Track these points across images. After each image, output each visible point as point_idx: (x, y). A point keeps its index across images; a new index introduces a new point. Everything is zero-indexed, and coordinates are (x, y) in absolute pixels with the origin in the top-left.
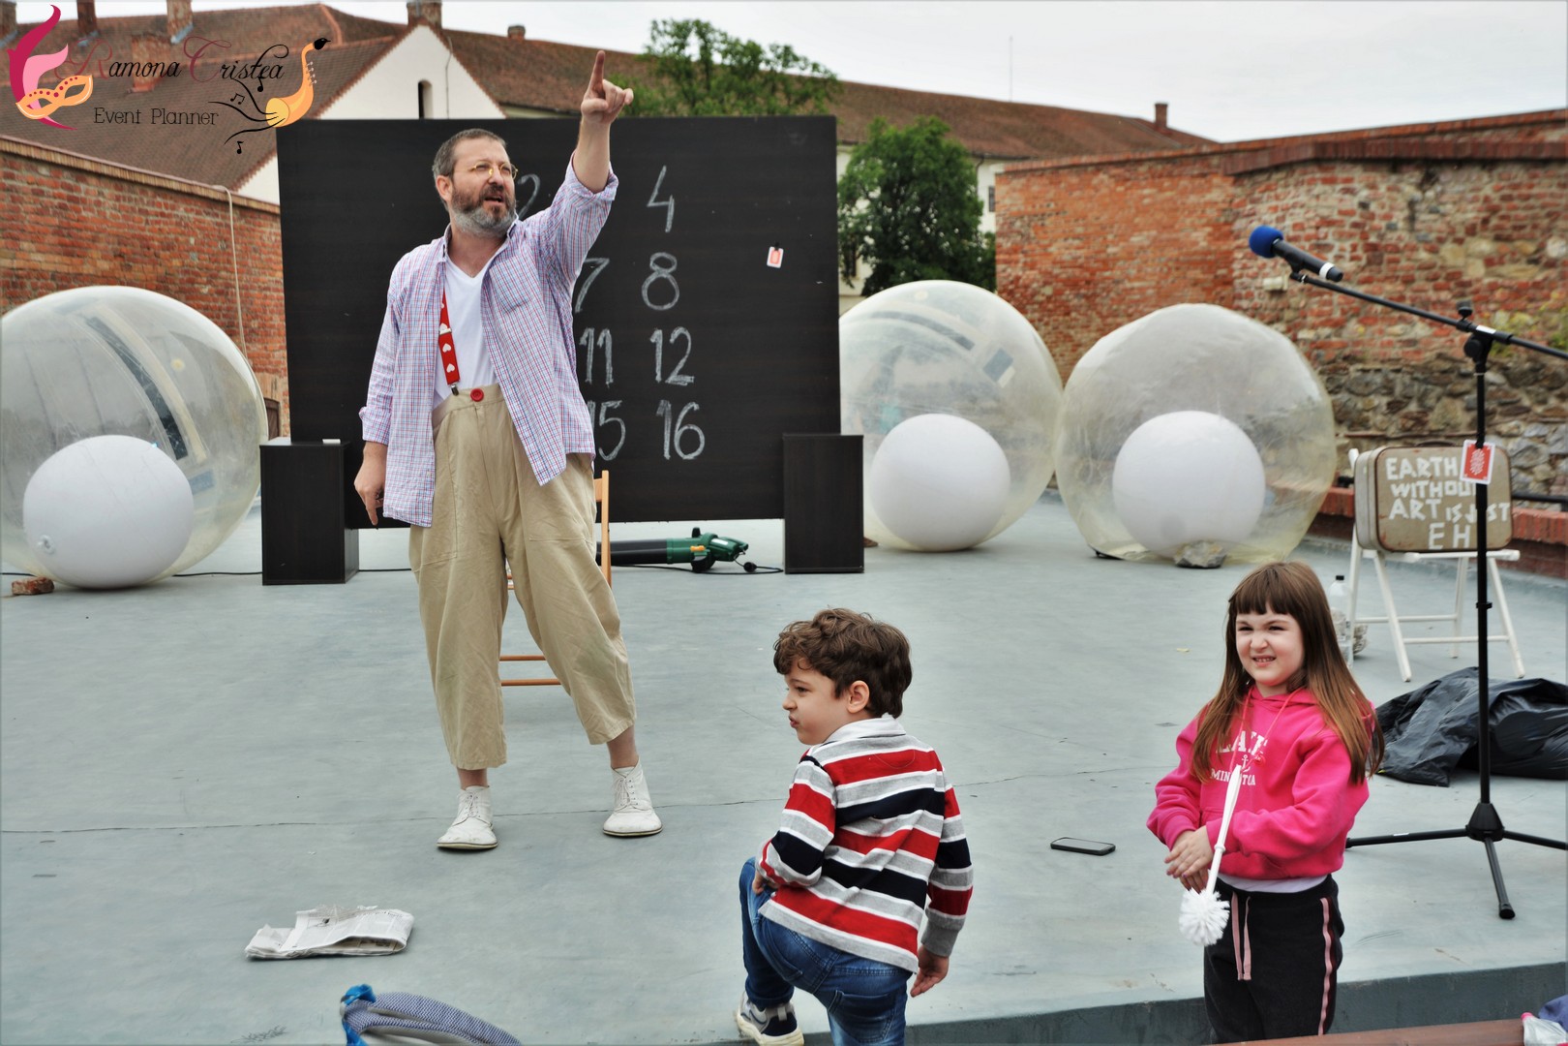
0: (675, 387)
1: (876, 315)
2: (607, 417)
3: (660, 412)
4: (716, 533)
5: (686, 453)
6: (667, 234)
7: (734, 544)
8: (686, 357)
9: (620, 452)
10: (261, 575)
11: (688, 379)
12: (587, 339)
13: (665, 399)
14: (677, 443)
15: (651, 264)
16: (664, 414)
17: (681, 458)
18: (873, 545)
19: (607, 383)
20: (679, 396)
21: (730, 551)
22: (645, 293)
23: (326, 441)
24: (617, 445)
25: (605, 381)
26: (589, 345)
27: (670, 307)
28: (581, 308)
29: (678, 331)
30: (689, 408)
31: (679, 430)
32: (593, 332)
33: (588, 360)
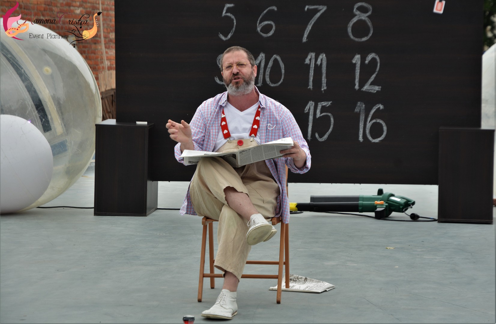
0: (368, 93)
2: (321, 113)
3: (357, 110)
4: (393, 193)
5: (374, 138)
7: (404, 201)
8: (376, 73)
9: (329, 136)
10: (93, 209)
11: (377, 88)
12: (310, 60)
13: (361, 101)
14: (368, 131)
15: (355, 10)
16: (360, 111)
17: (370, 141)
19: (323, 89)
20: (370, 100)
21: (402, 205)
22: (349, 30)
23: (138, 123)
24: (328, 131)
25: (321, 88)
26: (311, 64)
27: (367, 39)
28: (307, 39)
29: (371, 55)
30: (377, 108)
31: (370, 122)
32: (314, 55)
33: (310, 74)
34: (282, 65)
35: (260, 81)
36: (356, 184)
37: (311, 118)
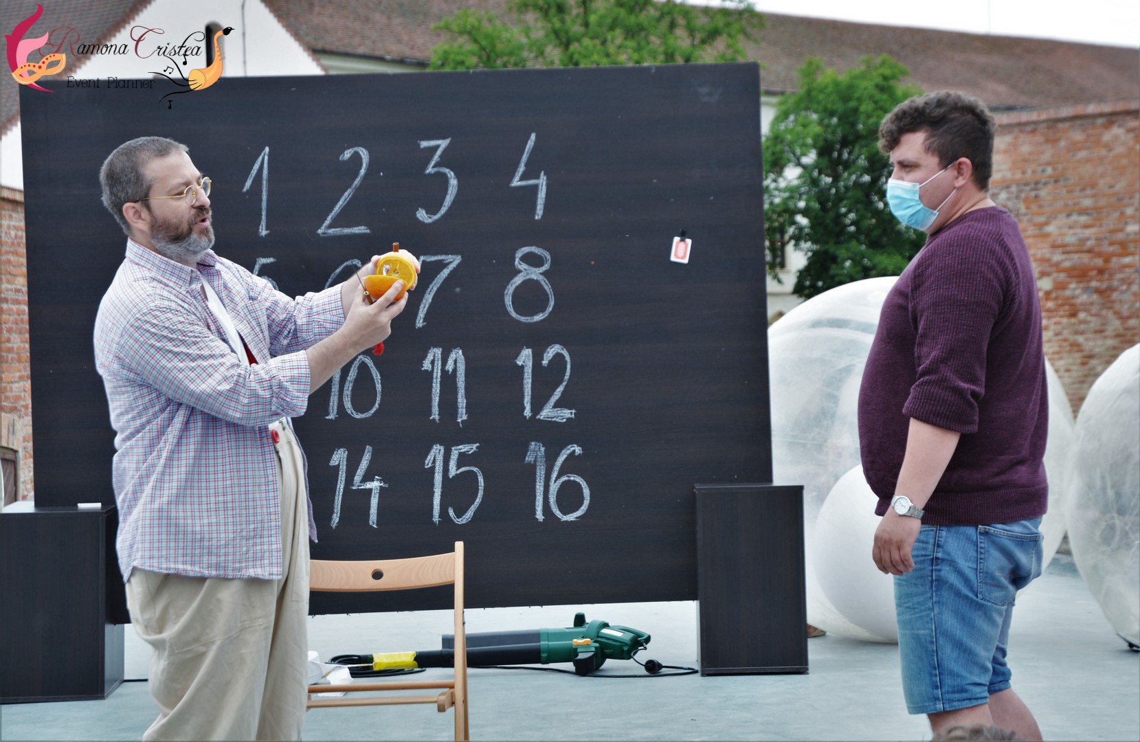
0: (550, 424)
1: (817, 324)
2: (458, 467)
3: (529, 458)
4: (607, 621)
5: (565, 513)
6: (537, 221)
7: (628, 637)
8: (564, 383)
9: (475, 514)
11: (567, 414)
12: (433, 362)
13: (537, 440)
14: (552, 500)
15: (516, 262)
16: (535, 461)
17: (557, 520)
18: (821, 634)
19: (459, 420)
20: (554, 436)
21: (626, 644)
22: (508, 301)
23: (82, 506)
24: (473, 503)
25: (456, 417)
26: (435, 371)
27: (542, 318)
28: (423, 322)
29: (553, 349)
30: (568, 452)
31: (555, 481)
32: (440, 352)
33: (434, 390)
34: (376, 376)
35: (333, 410)
36: (533, 608)
37: (438, 478)
